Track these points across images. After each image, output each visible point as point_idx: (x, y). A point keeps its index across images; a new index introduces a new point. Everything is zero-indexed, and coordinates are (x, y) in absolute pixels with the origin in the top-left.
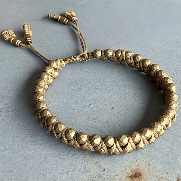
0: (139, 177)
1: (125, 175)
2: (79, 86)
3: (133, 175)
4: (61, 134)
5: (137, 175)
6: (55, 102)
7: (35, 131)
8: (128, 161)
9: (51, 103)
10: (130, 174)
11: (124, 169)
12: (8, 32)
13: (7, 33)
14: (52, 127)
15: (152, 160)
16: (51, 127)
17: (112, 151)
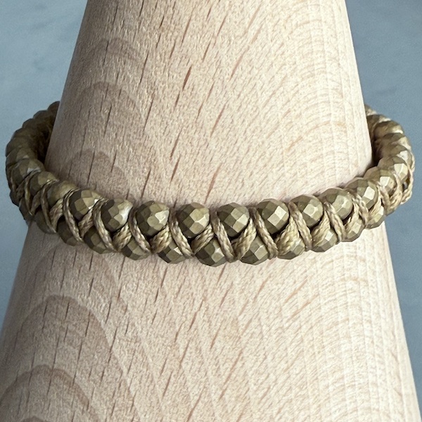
4: (92, 218)
14: (64, 203)
16: (61, 206)
17: (246, 245)
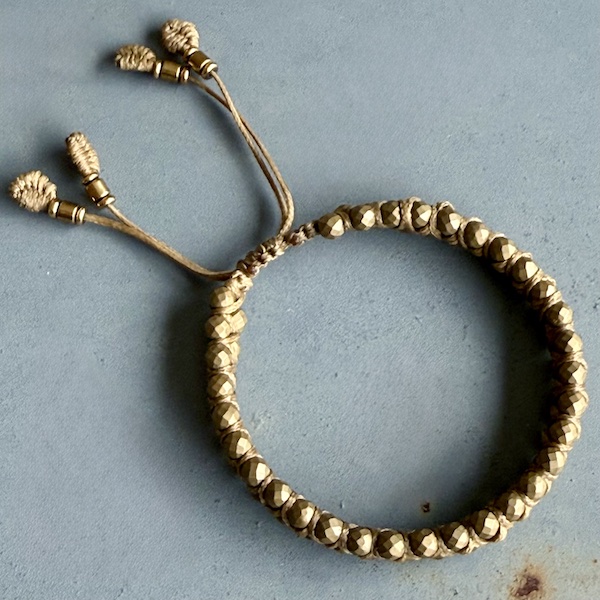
0: (537, 589)
1: (505, 591)
2: (310, 339)
3: (522, 587)
5: (531, 585)
6: (268, 415)
7: (257, 523)
8: (502, 549)
9: (259, 421)
10: (516, 586)
11: (498, 576)
12: (29, 185)
13: (26, 187)
15: (554, 533)
